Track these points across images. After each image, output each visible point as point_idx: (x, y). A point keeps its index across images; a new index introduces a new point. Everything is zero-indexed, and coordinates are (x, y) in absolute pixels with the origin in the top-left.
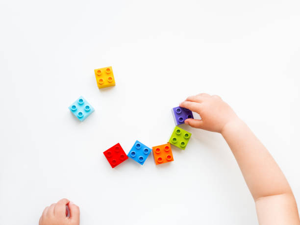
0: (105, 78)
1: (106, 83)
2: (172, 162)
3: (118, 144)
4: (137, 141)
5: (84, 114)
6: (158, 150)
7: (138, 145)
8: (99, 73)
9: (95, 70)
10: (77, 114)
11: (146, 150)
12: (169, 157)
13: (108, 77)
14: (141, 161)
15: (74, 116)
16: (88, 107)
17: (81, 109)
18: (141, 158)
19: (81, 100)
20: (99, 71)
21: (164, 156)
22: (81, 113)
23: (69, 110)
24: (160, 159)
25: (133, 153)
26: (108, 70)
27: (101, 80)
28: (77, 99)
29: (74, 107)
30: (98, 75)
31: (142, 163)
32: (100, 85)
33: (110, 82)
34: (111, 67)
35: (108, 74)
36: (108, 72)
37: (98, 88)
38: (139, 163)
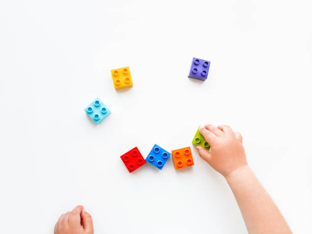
0: (122, 79)
1: (123, 84)
2: (193, 166)
3: (136, 148)
4: (155, 145)
5: (101, 116)
6: (178, 153)
7: (157, 149)
8: (115, 73)
9: (112, 71)
10: (93, 116)
11: (165, 154)
12: (189, 161)
13: (126, 78)
14: (160, 166)
15: (89, 118)
16: (104, 109)
17: (97, 112)
18: (160, 163)
19: (97, 102)
20: (116, 72)
21: (184, 160)
22: (97, 116)
23: (84, 113)
24: (180, 163)
25: (152, 158)
26: (125, 70)
27: (118, 81)
28: (93, 100)
29: (90, 109)
30: (115, 76)
31: (160, 168)
32: (117, 87)
33: (127, 83)
34: (128, 67)
35: (125, 74)
36: (125, 73)
37: (114, 89)
38: (157, 169)
